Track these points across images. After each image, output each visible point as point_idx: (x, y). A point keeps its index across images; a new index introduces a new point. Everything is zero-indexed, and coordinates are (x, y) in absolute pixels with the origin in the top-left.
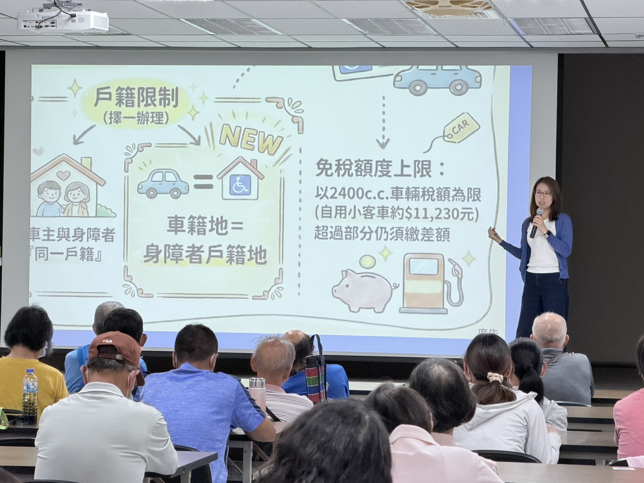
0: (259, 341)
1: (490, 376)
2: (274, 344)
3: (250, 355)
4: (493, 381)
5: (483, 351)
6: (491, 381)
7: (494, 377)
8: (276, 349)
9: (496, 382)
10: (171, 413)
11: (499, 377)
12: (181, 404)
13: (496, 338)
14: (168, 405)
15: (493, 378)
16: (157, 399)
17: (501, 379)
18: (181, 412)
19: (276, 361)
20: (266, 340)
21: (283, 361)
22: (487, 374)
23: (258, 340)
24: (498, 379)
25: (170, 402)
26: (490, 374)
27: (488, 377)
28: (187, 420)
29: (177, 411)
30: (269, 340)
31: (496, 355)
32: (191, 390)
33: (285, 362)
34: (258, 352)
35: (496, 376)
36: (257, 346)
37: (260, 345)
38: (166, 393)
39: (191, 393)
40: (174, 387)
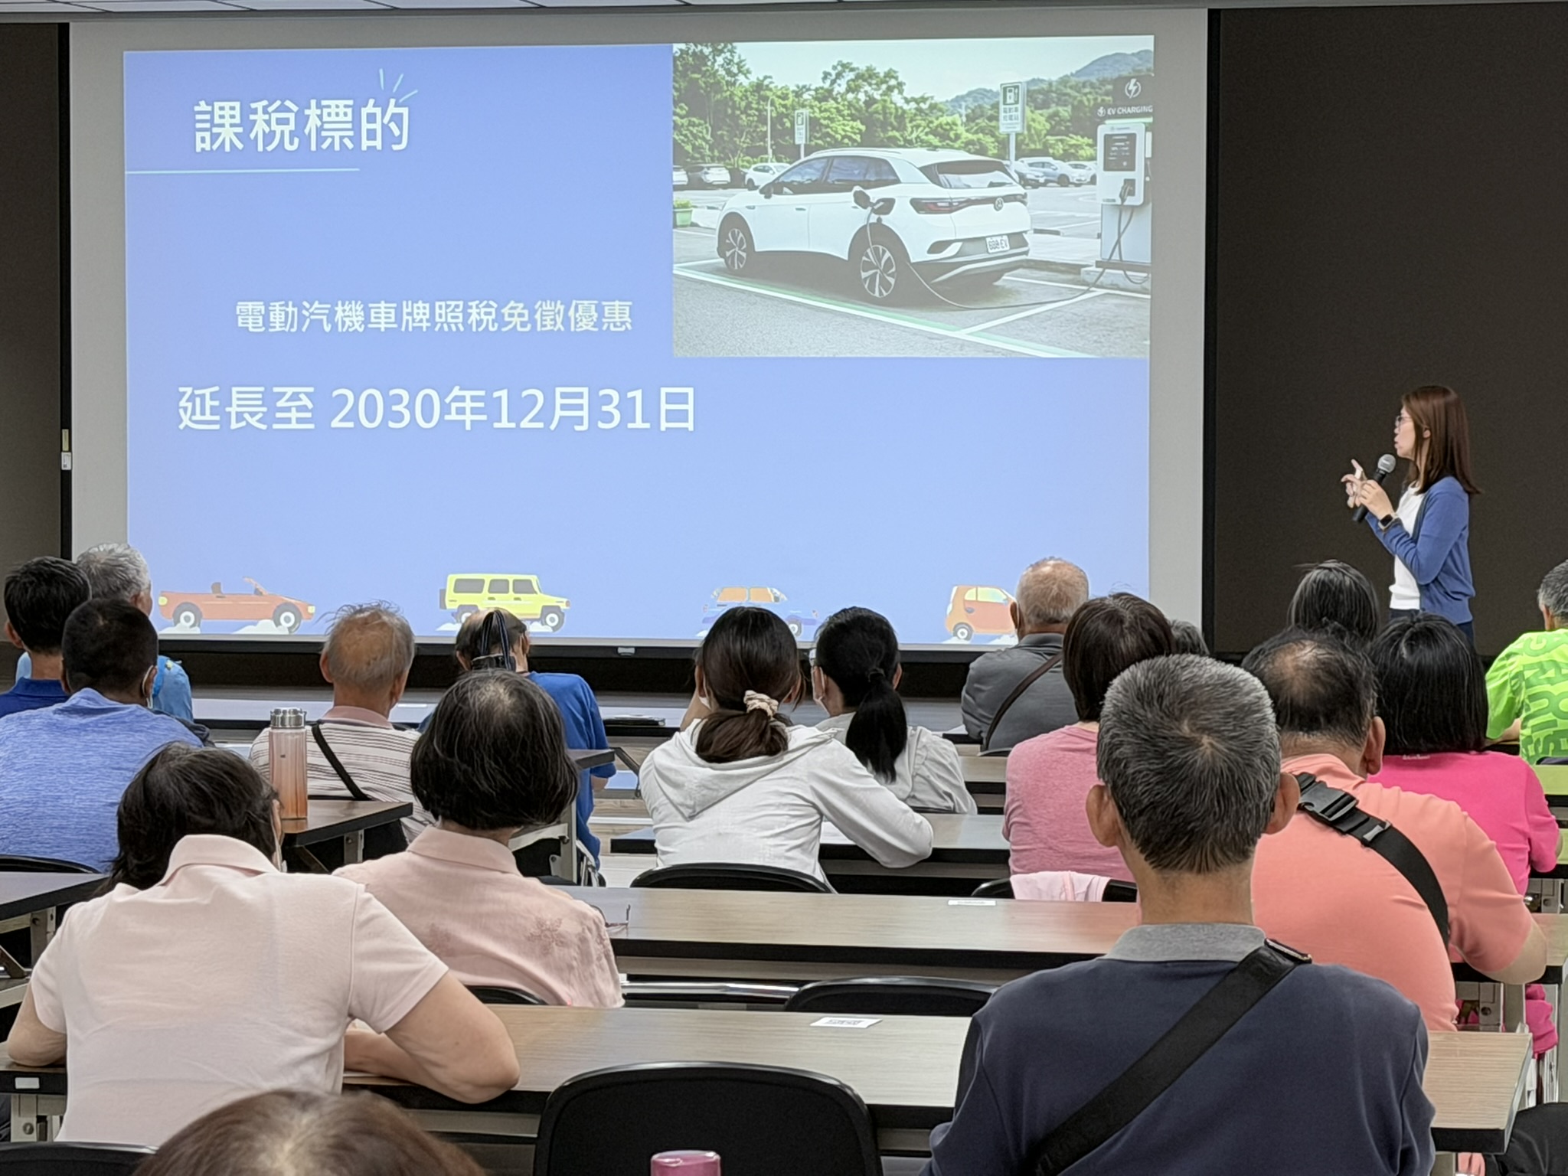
0: (335, 618)
1: (751, 699)
2: (366, 623)
3: (320, 645)
4: (755, 709)
5: (738, 646)
6: (750, 709)
7: (757, 700)
8: (371, 634)
9: (761, 712)
10: (45, 802)
11: (769, 704)
12: (69, 783)
13: (769, 620)
14: (38, 785)
15: (755, 704)
16: (17, 770)
17: (771, 708)
18: (65, 801)
19: (372, 662)
20: (351, 616)
21: (387, 660)
22: (743, 695)
23: (333, 615)
24: (764, 706)
25: (44, 778)
26: (749, 693)
27: (745, 699)
28: (78, 817)
29: (59, 798)
30: (359, 616)
31: (767, 656)
32: (90, 753)
33: (392, 662)
34: (335, 637)
35: (762, 700)
36: (331, 629)
37: (338, 626)
38: (35, 758)
39: (91, 759)
40: (53, 744)
